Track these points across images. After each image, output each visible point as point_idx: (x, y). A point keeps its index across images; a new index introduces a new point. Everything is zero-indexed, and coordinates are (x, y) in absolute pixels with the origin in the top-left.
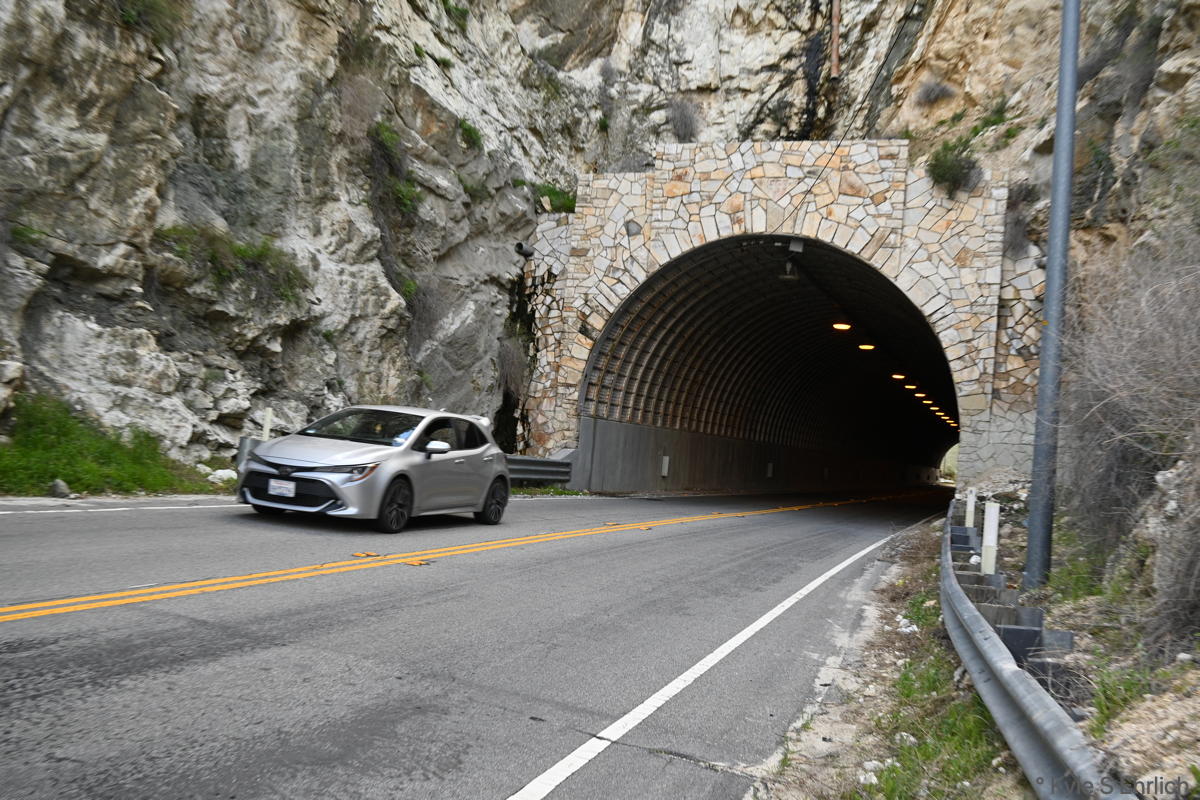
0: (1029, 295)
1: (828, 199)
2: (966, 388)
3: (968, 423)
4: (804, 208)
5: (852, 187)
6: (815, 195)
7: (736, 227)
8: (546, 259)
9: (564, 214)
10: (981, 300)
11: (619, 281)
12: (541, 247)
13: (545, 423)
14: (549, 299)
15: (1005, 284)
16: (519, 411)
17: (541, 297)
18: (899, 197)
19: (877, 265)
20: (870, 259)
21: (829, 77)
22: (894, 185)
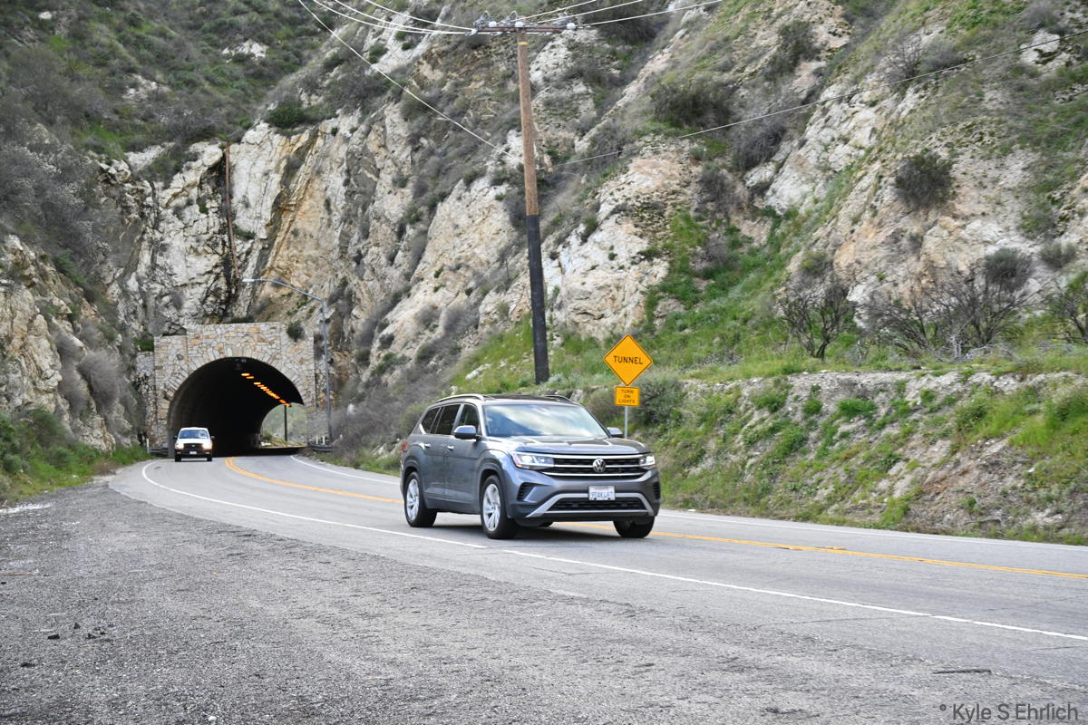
0: (324, 372)
1: (254, 343)
4: (246, 348)
5: (262, 339)
6: (249, 343)
7: (222, 355)
8: (143, 371)
9: (147, 352)
10: (309, 375)
11: (178, 378)
13: (154, 435)
14: (147, 387)
15: (316, 369)
17: (144, 386)
18: (278, 342)
19: (274, 366)
20: (271, 364)
21: (235, 277)
22: (276, 338)
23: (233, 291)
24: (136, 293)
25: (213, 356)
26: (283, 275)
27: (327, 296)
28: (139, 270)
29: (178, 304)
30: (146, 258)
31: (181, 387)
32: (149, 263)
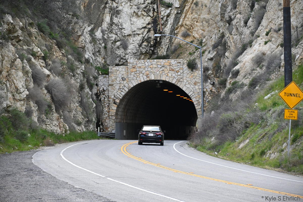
0: (209, 90)
1: (167, 72)
2: (198, 110)
3: (199, 117)
4: (162, 74)
5: (172, 69)
6: (164, 71)
7: (148, 78)
8: (102, 86)
9: (105, 75)
10: (200, 92)
11: (122, 91)
12: (100, 83)
13: (107, 125)
14: (104, 96)
15: (204, 88)
16: (101, 123)
17: (102, 96)
18: (182, 71)
19: (179, 86)
20: (177, 84)
21: (159, 30)
22: (180, 69)
23: (158, 39)
24: (100, 40)
25: (143, 79)
26: (189, 29)
27: (213, 43)
28: (103, 26)
29: (125, 47)
30: (107, 18)
31: (124, 97)
32: (109, 22)
